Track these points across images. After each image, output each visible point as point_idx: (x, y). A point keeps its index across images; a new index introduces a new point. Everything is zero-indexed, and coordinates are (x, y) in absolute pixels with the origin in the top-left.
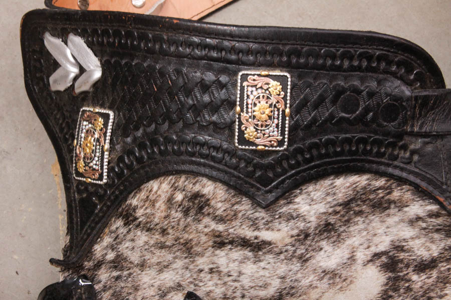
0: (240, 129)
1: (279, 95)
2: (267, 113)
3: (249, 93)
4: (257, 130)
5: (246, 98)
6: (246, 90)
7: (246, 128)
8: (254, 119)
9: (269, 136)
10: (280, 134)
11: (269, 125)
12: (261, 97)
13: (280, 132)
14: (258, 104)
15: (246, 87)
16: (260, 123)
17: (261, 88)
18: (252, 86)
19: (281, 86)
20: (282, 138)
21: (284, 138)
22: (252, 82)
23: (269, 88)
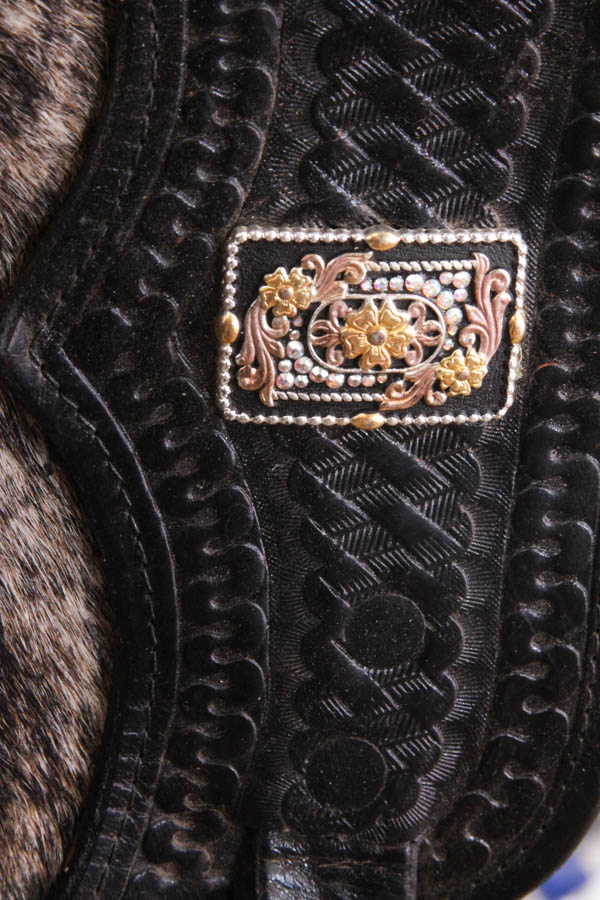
0: (309, 247)
1: (437, 386)
2: (375, 350)
3: (446, 278)
4: (306, 315)
5: (428, 266)
6: (457, 264)
7: (312, 273)
8: (349, 302)
9: (278, 360)
10: (284, 396)
11: (324, 358)
12: (434, 324)
13: (295, 396)
14: (407, 316)
15: (468, 264)
16: (333, 325)
17: (466, 320)
18: (471, 288)
19: (467, 391)
20: (272, 403)
21: (268, 411)
22: (488, 288)
23: (465, 350)
